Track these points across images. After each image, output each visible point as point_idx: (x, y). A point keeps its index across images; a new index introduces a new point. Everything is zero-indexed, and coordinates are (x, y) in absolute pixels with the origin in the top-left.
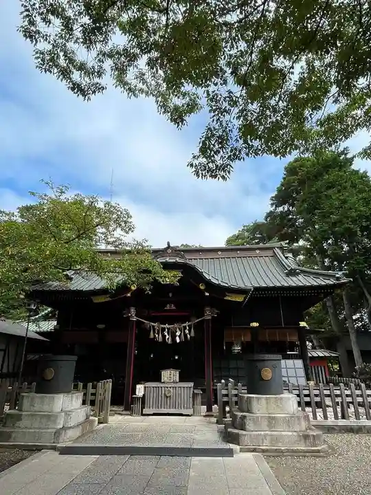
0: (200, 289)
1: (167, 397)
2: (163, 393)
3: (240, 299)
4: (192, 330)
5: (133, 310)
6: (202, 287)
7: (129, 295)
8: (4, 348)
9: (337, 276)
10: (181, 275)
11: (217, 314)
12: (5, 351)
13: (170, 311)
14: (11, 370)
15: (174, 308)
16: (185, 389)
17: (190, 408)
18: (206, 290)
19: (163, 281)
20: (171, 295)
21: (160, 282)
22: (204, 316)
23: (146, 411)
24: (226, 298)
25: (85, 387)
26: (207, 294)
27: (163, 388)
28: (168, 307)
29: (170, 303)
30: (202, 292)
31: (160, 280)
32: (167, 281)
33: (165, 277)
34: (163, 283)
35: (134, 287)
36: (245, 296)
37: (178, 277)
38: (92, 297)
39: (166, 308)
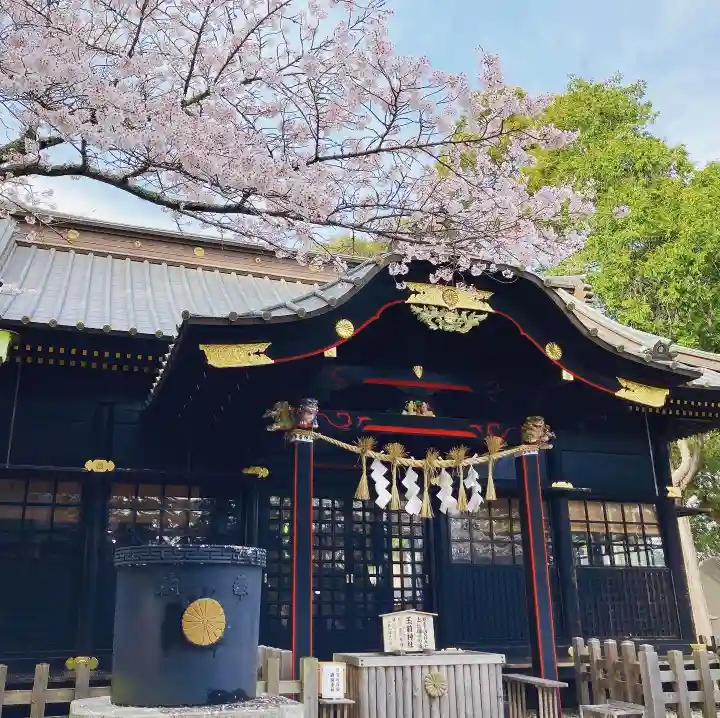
0: (545, 358)
2: (418, 685)
3: (654, 398)
6: (553, 352)
7: (331, 353)
10: (487, 308)
13: (419, 422)
15: (430, 414)
20: (418, 371)
24: (621, 394)
26: (567, 376)
27: (417, 672)
28: (411, 409)
30: (554, 369)
31: (426, 316)
32: (451, 322)
33: (440, 308)
34: (433, 327)
35: (345, 329)
36: (667, 392)
37: (479, 312)
38: (201, 347)
39: (404, 413)
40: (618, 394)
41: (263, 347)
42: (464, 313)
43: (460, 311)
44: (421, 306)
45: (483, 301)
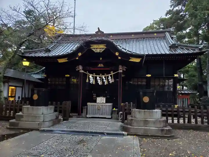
0: (115, 55)
1: (98, 110)
2: (96, 107)
3: (138, 60)
4: (113, 78)
5: (81, 67)
6: (117, 54)
7: (77, 58)
8: (22, 86)
9: (200, 47)
10: (105, 47)
11: (126, 69)
12: (22, 87)
13: (101, 67)
14: (27, 96)
15: (103, 66)
16: (107, 106)
17: (109, 115)
18: (119, 55)
19: (96, 51)
20: (101, 59)
21: (94, 52)
22: (119, 70)
23: (88, 116)
24: (131, 60)
25: (56, 104)
26: (120, 58)
28: (100, 65)
29: (101, 63)
30: (117, 57)
31: (94, 50)
32: (98, 51)
33: (97, 48)
34: (95, 52)
35: (80, 54)
36: (141, 59)
37: (104, 48)
38: (58, 60)
39: (98, 66)
40: (129, 60)
41: (66, 59)
42: (101, 49)
43: (100, 48)
44: (93, 48)
45: (104, 46)
